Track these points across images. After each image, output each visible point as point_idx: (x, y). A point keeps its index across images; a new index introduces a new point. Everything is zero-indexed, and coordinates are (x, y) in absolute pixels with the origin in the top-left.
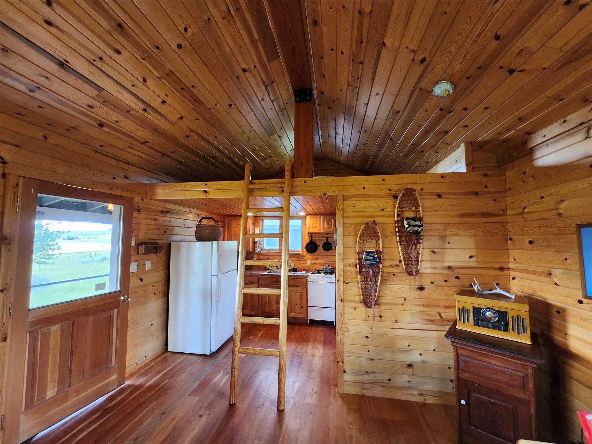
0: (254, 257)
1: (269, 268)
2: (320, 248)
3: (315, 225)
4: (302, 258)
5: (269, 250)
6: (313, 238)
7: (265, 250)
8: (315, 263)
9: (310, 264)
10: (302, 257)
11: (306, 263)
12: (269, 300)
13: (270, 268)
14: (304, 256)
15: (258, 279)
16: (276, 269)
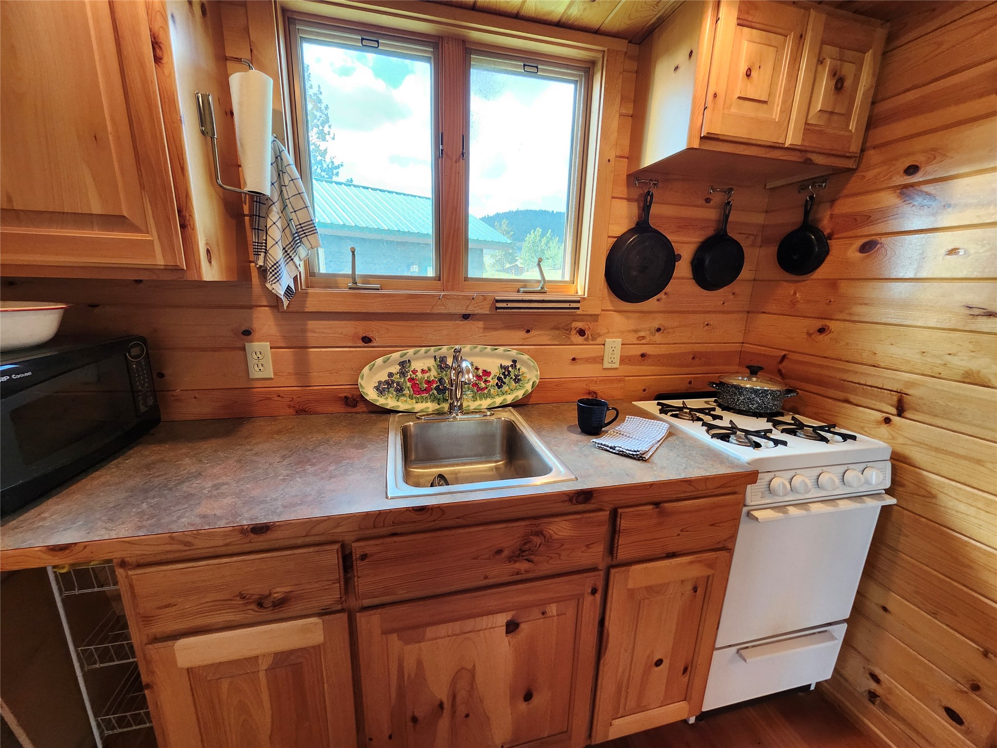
0: (247, 333)
1: (381, 401)
2: (683, 269)
3: (757, 88)
4: (582, 332)
5: (367, 278)
6: (655, 209)
7: (330, 281)
8: (643, 355)
9: (624, 360)
10: (579, 325)
11: (600, 359)
12: (462, 695)
13: (389, 402)
14: (595, 317)
15: (347, 561)
16: (430, 406)
